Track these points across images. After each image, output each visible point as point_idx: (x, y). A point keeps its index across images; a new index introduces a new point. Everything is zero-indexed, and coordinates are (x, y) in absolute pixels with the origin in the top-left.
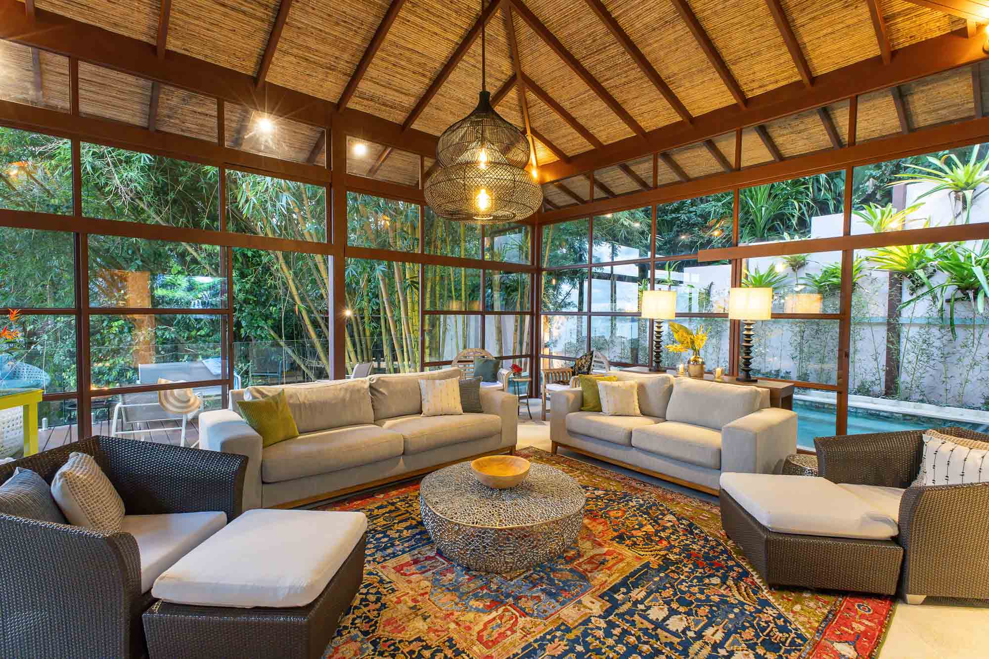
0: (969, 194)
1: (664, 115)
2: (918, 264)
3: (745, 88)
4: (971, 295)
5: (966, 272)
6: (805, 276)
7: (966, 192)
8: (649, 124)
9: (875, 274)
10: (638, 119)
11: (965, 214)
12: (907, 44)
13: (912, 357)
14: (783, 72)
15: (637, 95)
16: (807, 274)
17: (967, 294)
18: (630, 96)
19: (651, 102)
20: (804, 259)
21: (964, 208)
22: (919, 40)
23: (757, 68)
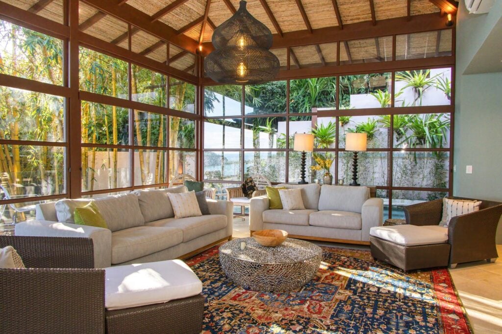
0: (421, 89)
1: (296, 25)
2: (401, 125)
3: (343, 19)
4: (423, 142)
5: (421, 130)
6: (347, 130)
7: (420, 88)
8: (287, 28)
9: (381, 130)
10: (281, 24)
11: (419, 99)
12: (417, 14)
13: (399, 175)
14: (364, 15)
15: (284, 10)
16: (349, 129)
17: (421, 141)
18: (281, 10)
19: (291, 15)
20: (348, 119)
21: (419, 97)
22: (421, 13)
23: (352, 10)
